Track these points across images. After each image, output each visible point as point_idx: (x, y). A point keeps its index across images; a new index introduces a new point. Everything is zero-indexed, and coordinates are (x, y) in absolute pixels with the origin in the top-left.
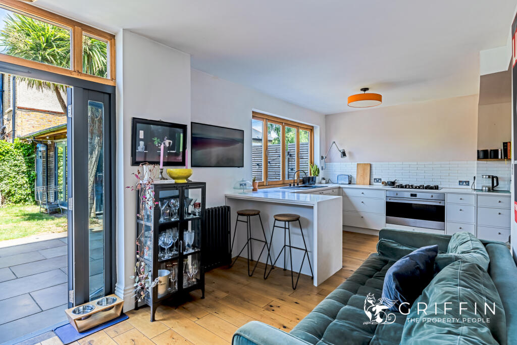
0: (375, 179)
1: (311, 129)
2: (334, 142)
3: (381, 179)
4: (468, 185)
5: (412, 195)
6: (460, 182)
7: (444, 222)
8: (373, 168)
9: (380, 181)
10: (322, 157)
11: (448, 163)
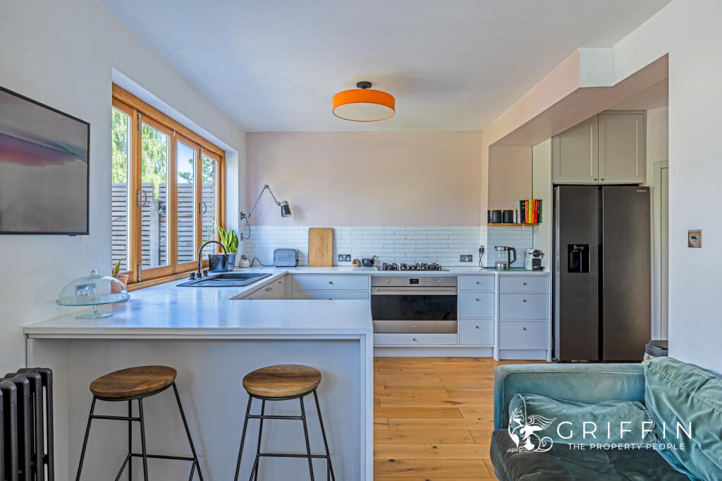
0: (339, 256)
1: (221, 157)
2: (267, 187)
3: (349, 256)
4: (471, 261)
5: (412, 281)
6: (462, 256)
7: (456, 320)
8: (338, 237)
9: (348, 259)
10: (242, 214)
11: (446, 228)
